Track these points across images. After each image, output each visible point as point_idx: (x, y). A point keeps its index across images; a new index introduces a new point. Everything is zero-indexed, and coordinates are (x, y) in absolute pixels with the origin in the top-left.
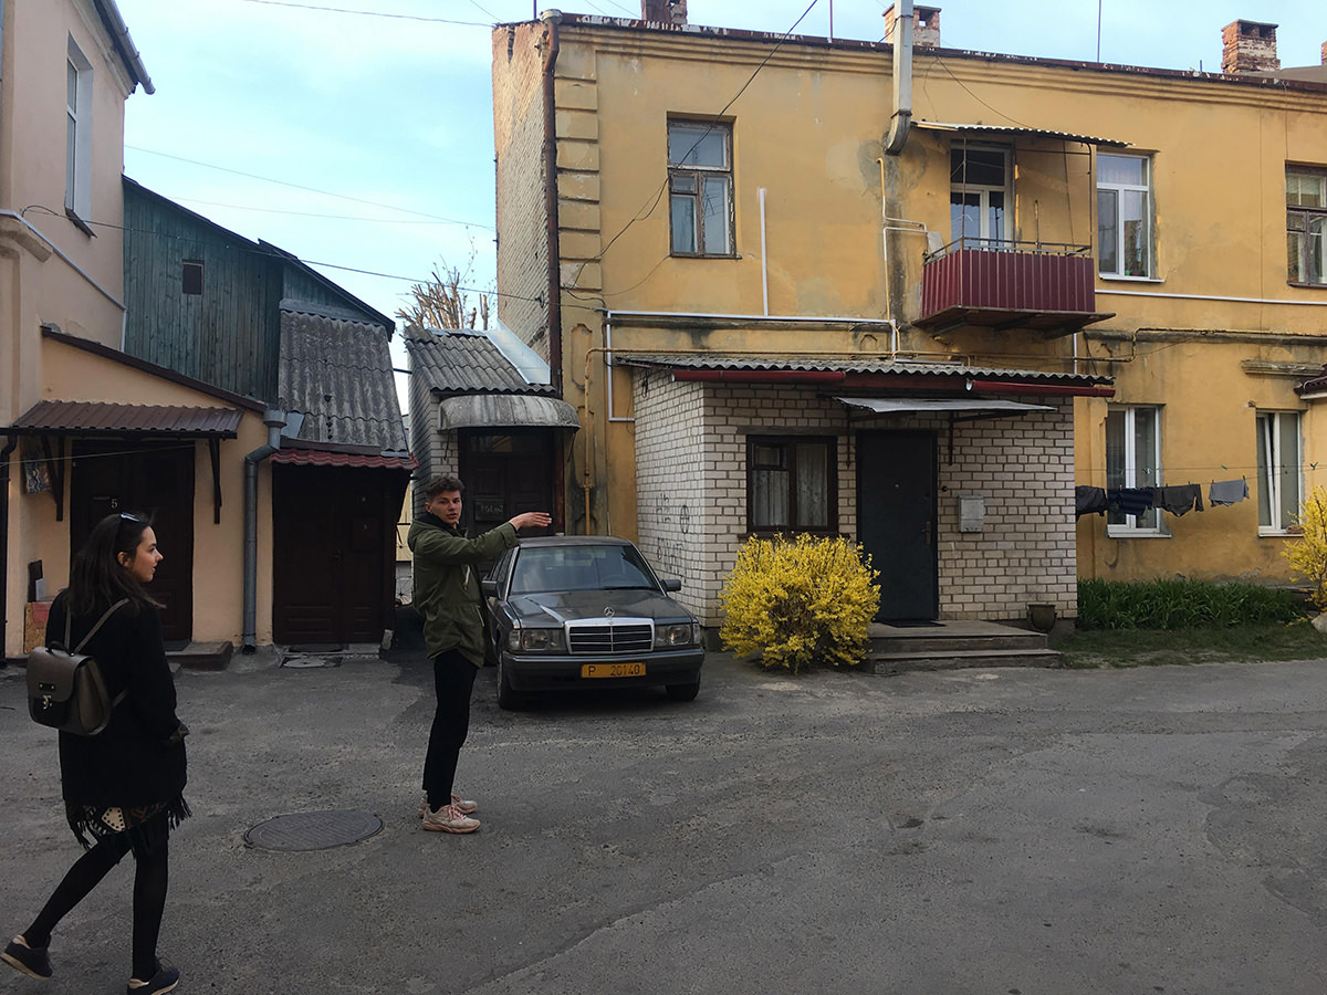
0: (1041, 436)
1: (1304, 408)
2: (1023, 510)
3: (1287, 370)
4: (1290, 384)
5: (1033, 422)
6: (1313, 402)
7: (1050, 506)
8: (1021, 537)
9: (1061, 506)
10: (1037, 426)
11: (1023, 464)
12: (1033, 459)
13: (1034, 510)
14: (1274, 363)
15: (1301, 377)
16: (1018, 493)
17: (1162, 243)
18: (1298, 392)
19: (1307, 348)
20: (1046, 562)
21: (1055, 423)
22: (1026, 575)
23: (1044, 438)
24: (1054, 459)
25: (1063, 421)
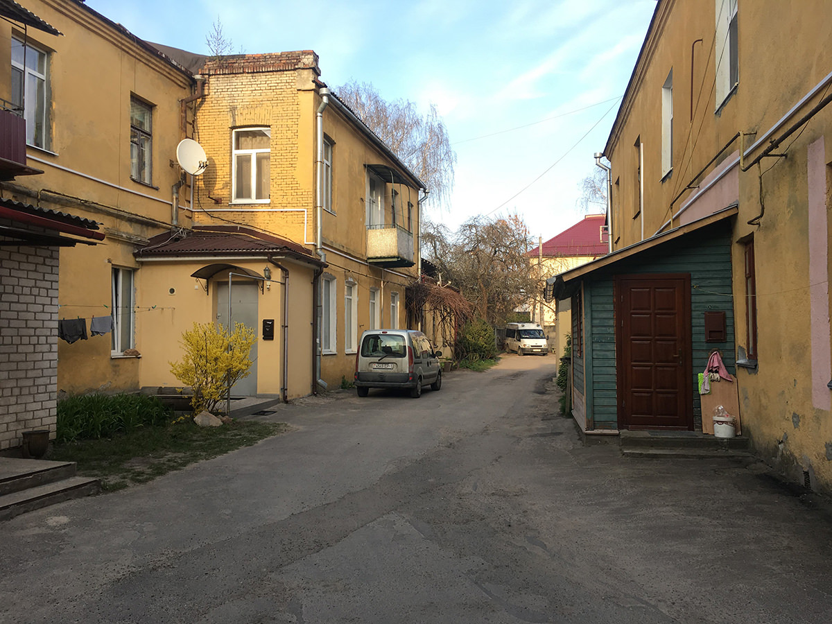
0: (34, 269)
1: (137, 267)
2: (16, 340)
3: (130, 239)
4: (130, 248)
5: (28, 255)
6: (142, 263)
7: (38, 336)
8: (14, 366)
9: (47, 336)
10: (31, 259)
11: (18, 295)
12: (26, 291)
13: (26, 340)
14: (124, 233)
15: (137, 245)
16: (13, 324)
17: (56, 124)
18: (135, 255)
19: (140, 225)
20: (34, 390)
21: (45, 258)
22: (17, 403)
23: (36, 271)
24: (43, 292)
25: (51, 257)
